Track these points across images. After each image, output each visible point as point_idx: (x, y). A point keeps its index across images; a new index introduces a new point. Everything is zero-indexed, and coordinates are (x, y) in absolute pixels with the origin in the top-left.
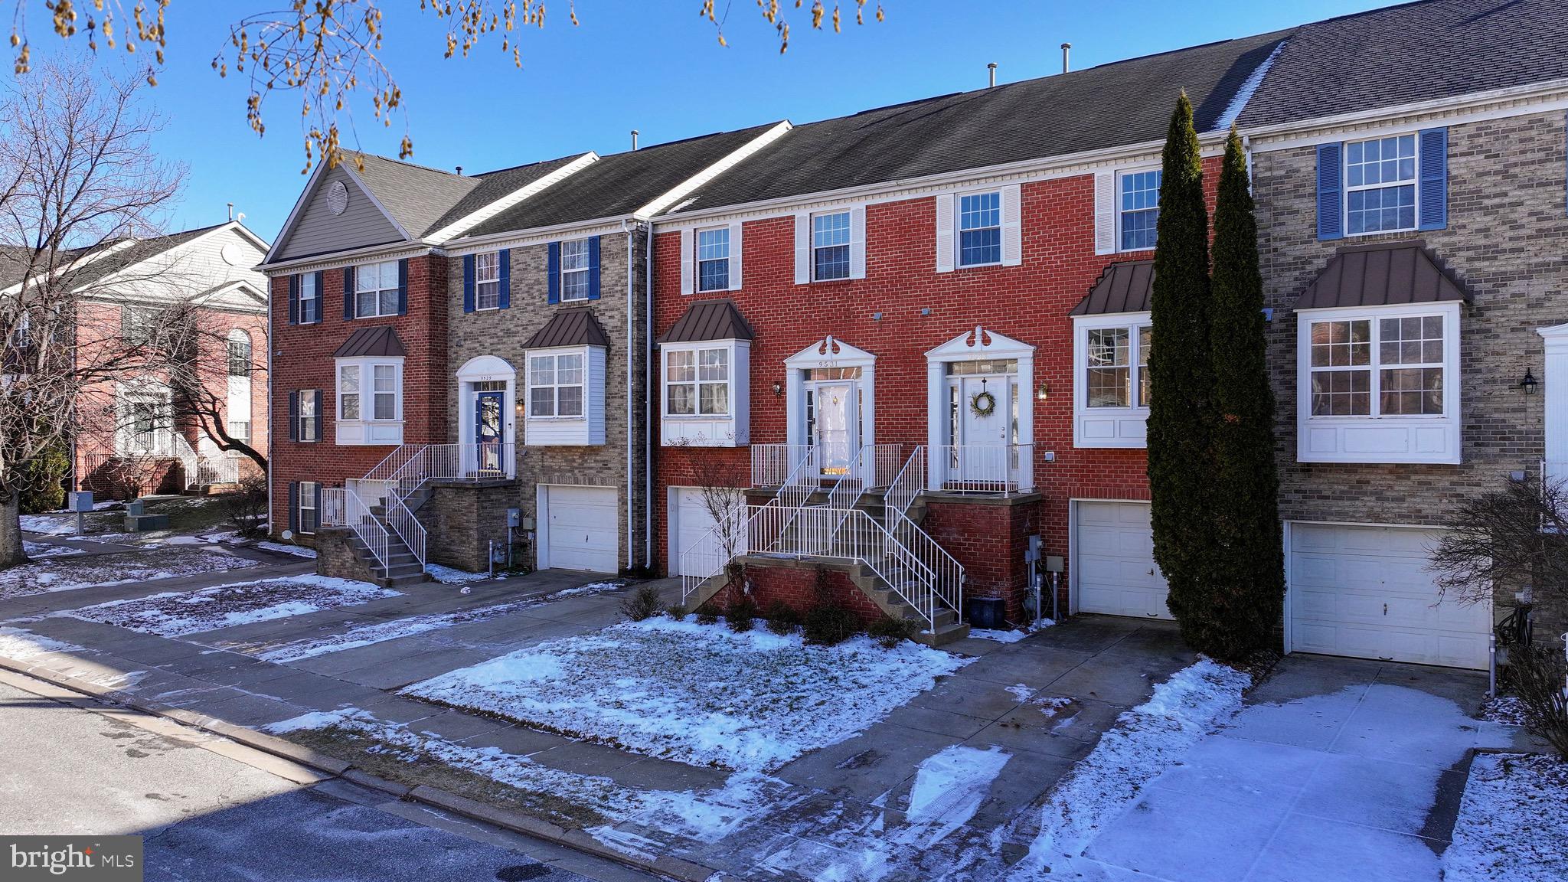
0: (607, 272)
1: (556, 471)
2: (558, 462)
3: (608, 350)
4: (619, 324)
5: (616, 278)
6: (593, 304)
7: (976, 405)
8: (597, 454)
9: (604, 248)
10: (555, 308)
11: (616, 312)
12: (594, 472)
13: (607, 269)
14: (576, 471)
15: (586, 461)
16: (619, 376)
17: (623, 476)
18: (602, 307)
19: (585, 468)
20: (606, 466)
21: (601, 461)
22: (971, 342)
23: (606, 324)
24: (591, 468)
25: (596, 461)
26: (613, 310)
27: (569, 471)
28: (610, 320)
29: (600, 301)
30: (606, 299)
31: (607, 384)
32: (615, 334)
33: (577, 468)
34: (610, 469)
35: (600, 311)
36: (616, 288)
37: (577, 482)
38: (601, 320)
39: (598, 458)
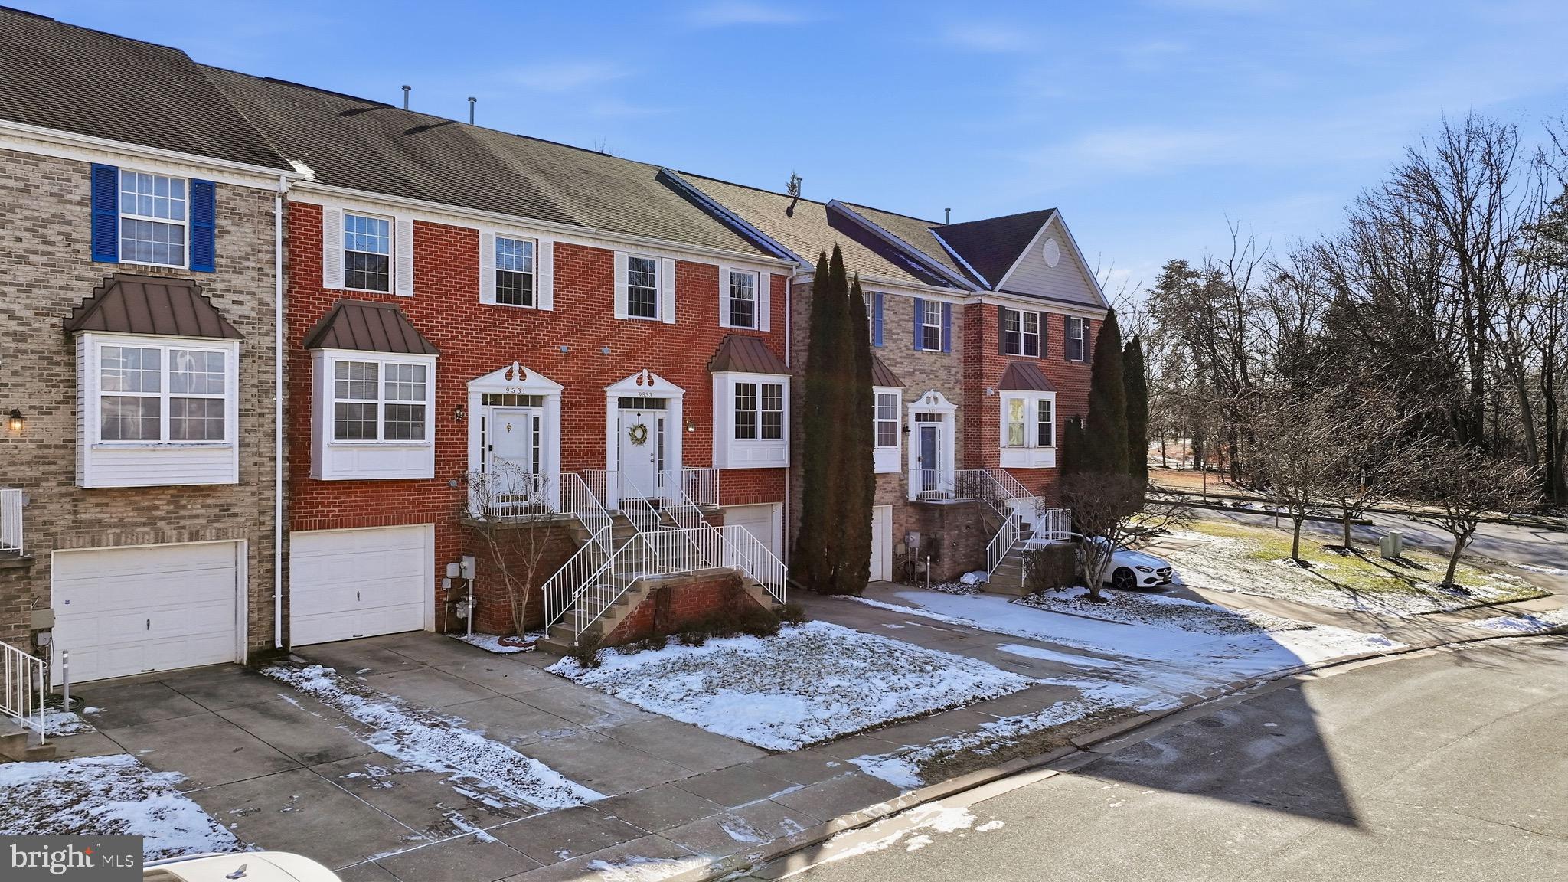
0: (227, 237)
1: (110, 526)
2: (118, 511)
4: (254, 314)
5: (249, 249)
6: (200, 277)
7: (632, 435)
8: (209, 496)
9: (222, 202)
10: (109, 269)
11: (248, 297)
12: (203, 521)
13: (228, 233)
14: (161, 524)
15: (184, 507)
16: (253, 386)
17: (263, 524)
18: (219, 286)
19: (183, 517)
20: (226, 511)
21: (216, 506)
22: (639, 382)
23: (228, 311)
24: (196, 517)
25: (203, 506)
26: (241, 292)
27: (145, 524)
28: (235, 306)
29: (212, 276)
30: (226, 276)
32: (244, 326)
33: (162, 519)
34: (235, 515)
35: (214, 290)
36: (246, 264)
37: (160, 538)
38: (215, 302)
39: (209, 501)
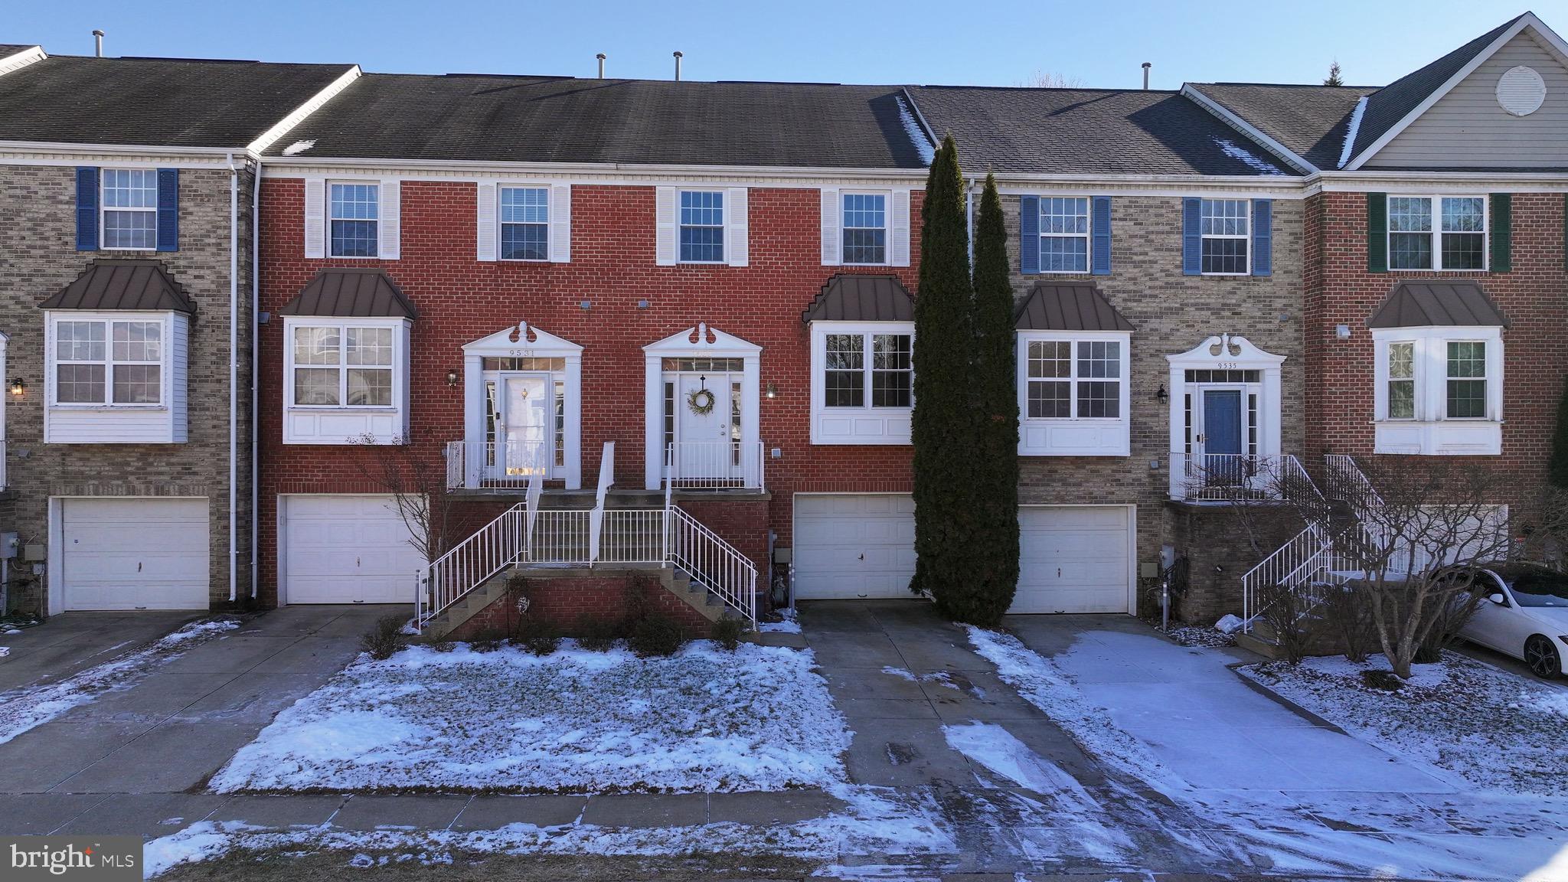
0: (190, 218)
1: (91, 477)
2: (96, 465)
3: (193, 320)
4: (213, 287)
5: (209, 227)
6: (165, 257)
7: (693, 402)
8: (173, 455)
9: (186, 186)
10: (90, 256)
11: (208, 272)
12: (167, 478)
13: (191, 213)
14: (131, 478)
15: (151, 464)
16: (213, 354)
17: (220, 483)
18: (182, 263)
19: (150, 473)
20: (188, 470)
21: (179, 464)
22: (694, 339)
23: (190, 286)
24: (162, 473)
25: (168, 464)
26: (202, 268)
27: (118, 478)
28: (196, 281)
29: (177, 255)
30: (189, 253)
31: (191, 364)
32: (205, 299)
33: (132, 473)
34: (195, 473)
35: (178, 267)
36: (207, 241)
37: (132, 491)
38: (178, 278)
39: (173, 460)
